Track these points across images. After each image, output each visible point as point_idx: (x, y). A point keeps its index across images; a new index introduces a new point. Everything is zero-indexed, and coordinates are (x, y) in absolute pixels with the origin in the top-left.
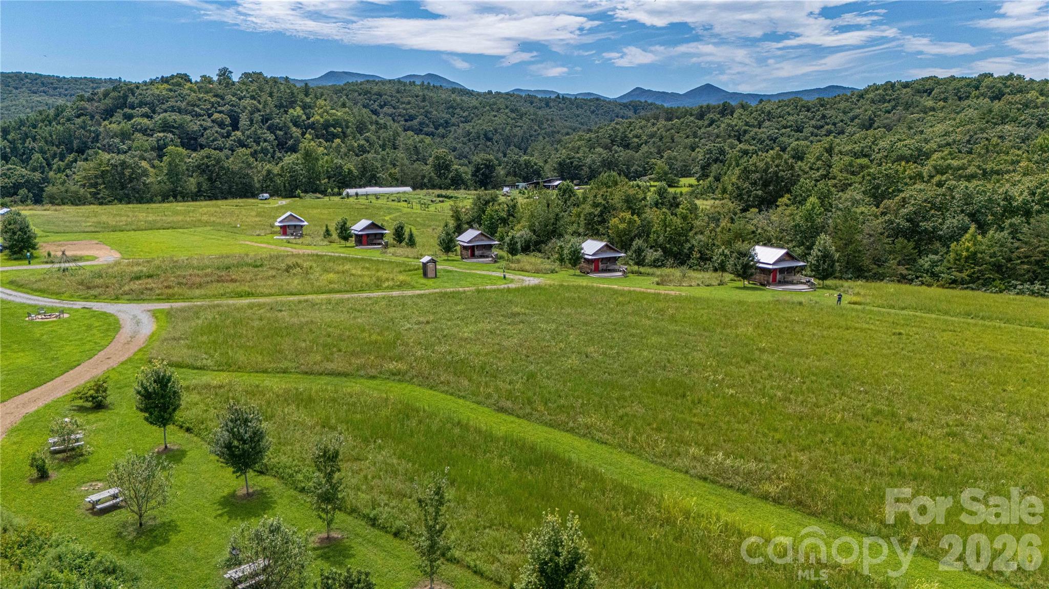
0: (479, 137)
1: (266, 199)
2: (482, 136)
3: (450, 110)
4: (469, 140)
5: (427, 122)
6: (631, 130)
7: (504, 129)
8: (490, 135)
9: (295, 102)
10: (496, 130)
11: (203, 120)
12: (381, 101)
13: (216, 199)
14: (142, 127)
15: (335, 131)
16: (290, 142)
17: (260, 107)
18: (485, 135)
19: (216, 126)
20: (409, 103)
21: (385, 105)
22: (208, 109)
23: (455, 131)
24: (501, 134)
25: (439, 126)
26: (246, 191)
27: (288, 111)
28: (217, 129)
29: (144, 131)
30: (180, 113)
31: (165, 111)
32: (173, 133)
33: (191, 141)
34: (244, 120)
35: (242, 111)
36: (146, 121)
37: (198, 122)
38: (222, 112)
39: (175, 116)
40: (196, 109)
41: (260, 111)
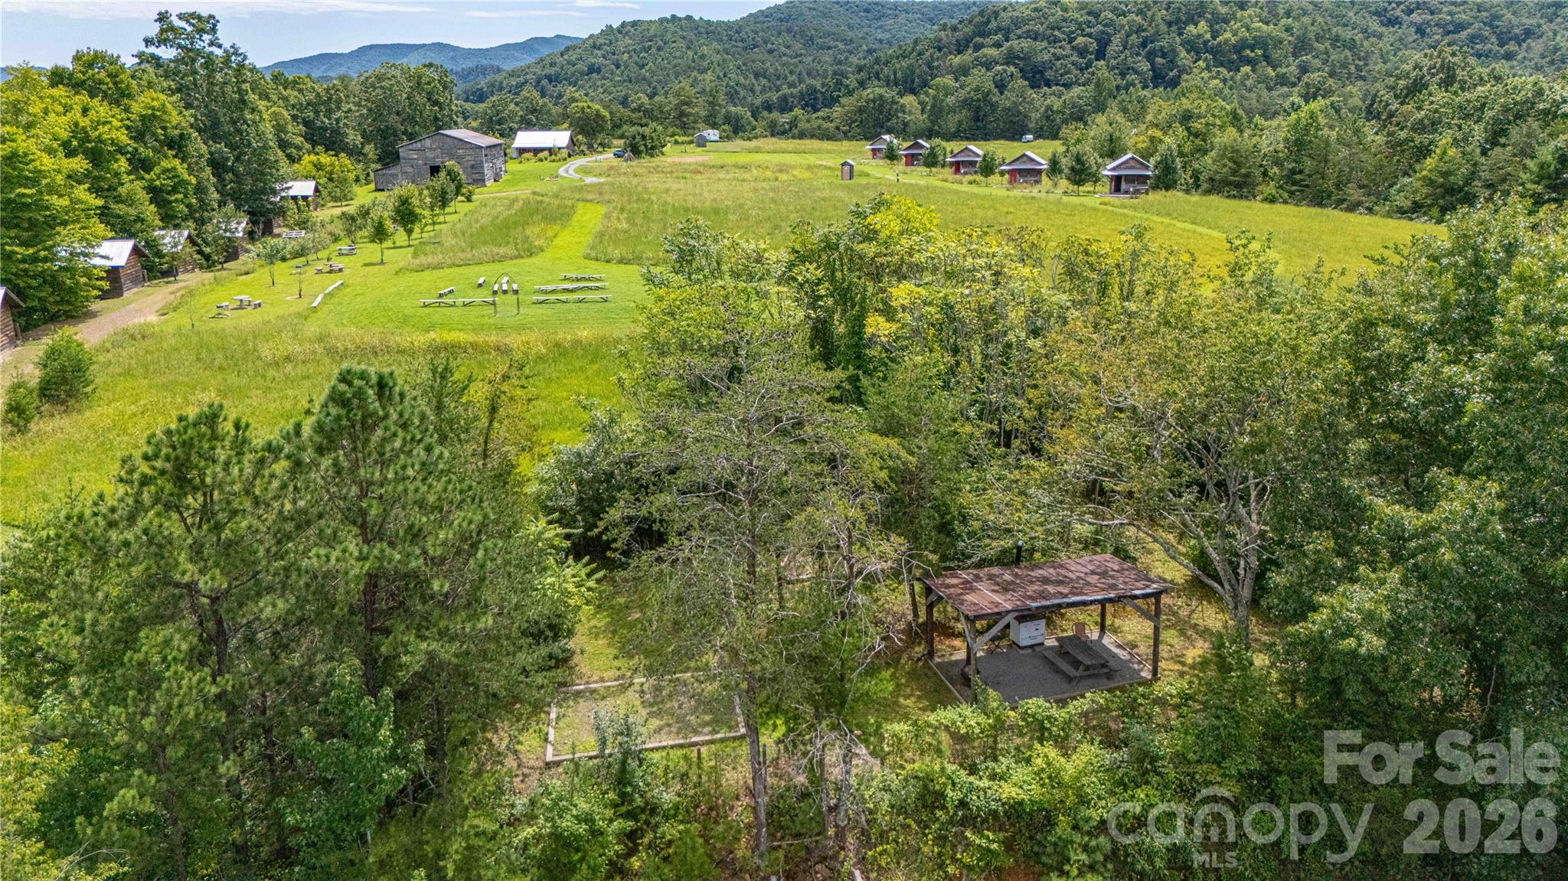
1: (1028, 141)
9: (1201, 15)
11: (1060, 48)
14: (987, 60)
15: (1252, 55)
16: (1173, 73)
17: (1146, 25)
19: (1075, 54)
22: (1072, 32)
26: (1014, 133)
27: (1184, 29)
28: (1075, 58)
29: (988, 65)
30: (1035, 39)
31: (1019, 37)
32: (1016, 66)
33: (1036, 76)
34: (1114, 47)
35: (1117, 31)
36: (992, 52)
37: (1052, 50)
38: (1090, 35)
39: (1026, 44)
40: (1056, 33)
41: (1144, 30)
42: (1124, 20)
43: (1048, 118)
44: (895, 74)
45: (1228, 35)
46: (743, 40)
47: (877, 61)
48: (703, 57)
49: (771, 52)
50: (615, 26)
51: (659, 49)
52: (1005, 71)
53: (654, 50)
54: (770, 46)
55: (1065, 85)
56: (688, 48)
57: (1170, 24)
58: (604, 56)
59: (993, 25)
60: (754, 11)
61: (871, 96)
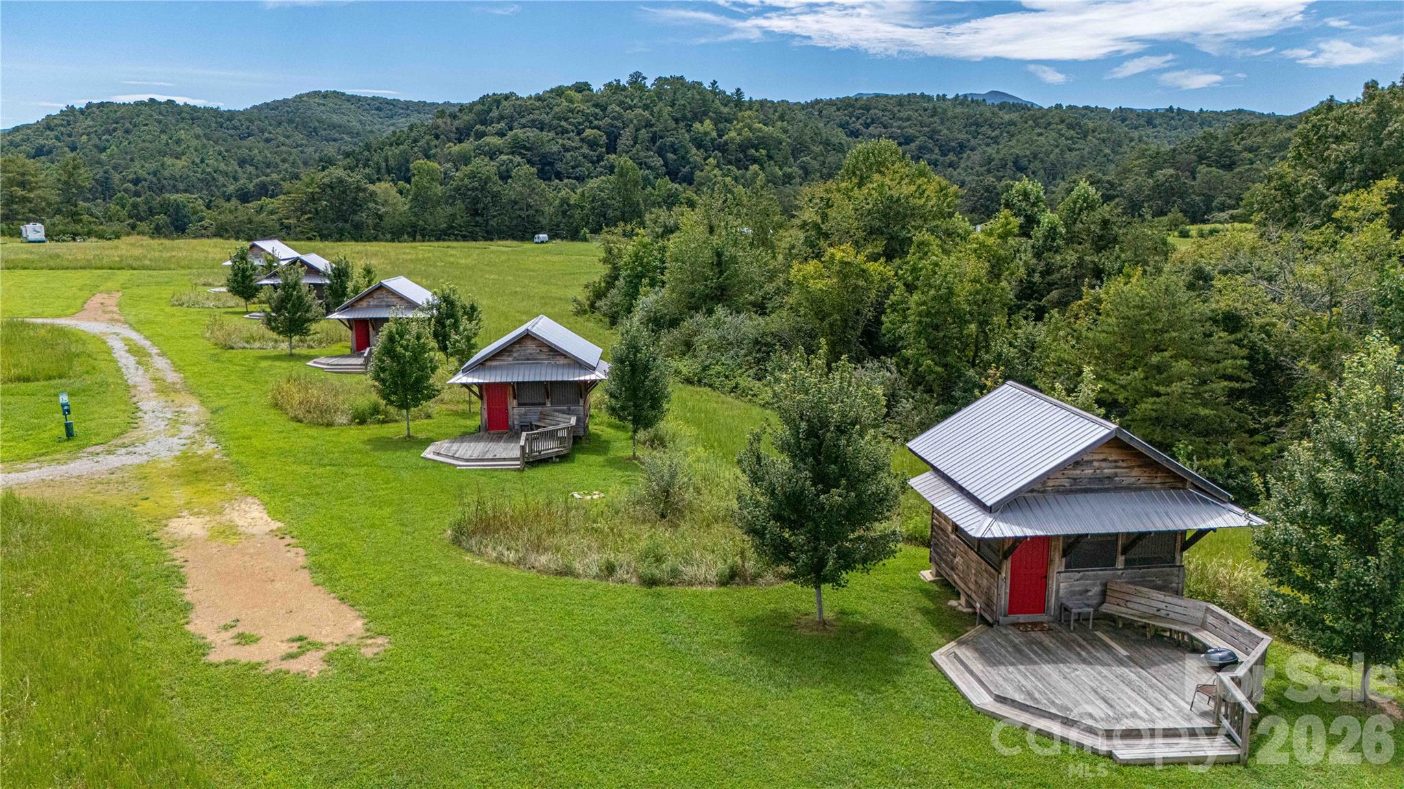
0: (1004, 166)
1: (542, 242)
2: (1010, 164)
3: (973, 128)
4: (989, 171)
5: (931, 145)
6: (1243, 139)
7: (1048, 154)
8: (1024, 162)
9: (705, 113)
10: (1035, 156)
11: (569, 139)
12: (867, 117)
13: (475, 239)
14: (490, 149)
15: (757, 154)
16: (686, 169)
17: (654, 121)
18: (1015, 163)
19: (585, 146)
20: (908, 119)
21: (873, 122)
22: (580, 124)
23: (969, 157)
24: (1042, 161)
25: (949, 151)
26: (523, 230)
27: (691, 126)
28: (585, 150)
29: (492, 154)
30: (542, 130)
31: (524, 126)
32: (523, 156)
33: (547, 168)
34: (625, 139)
35: (625, 126)
36: (495, 141)
37: (560, 141)
38: (598, 128)
39: (532, 134)
40: (563, 123)
41: (652, 126)
42: (629, 115)
43: (564, 213)
44: (386, 160)
45: (733, 134)
46: (235, 128)
47: (368, 147)
48: (178, 142)
49: (268, 141)
50: (77, 107)
51: (127, 132)
52: (511, 161)
53: (119, 133)
54: (266, 135)
55: (577, 178)
56: (163, 131)
57: (677, 121)
58: (57, 138)
59: (495, 113)
60: (258, 103)
61: (326, 180)
